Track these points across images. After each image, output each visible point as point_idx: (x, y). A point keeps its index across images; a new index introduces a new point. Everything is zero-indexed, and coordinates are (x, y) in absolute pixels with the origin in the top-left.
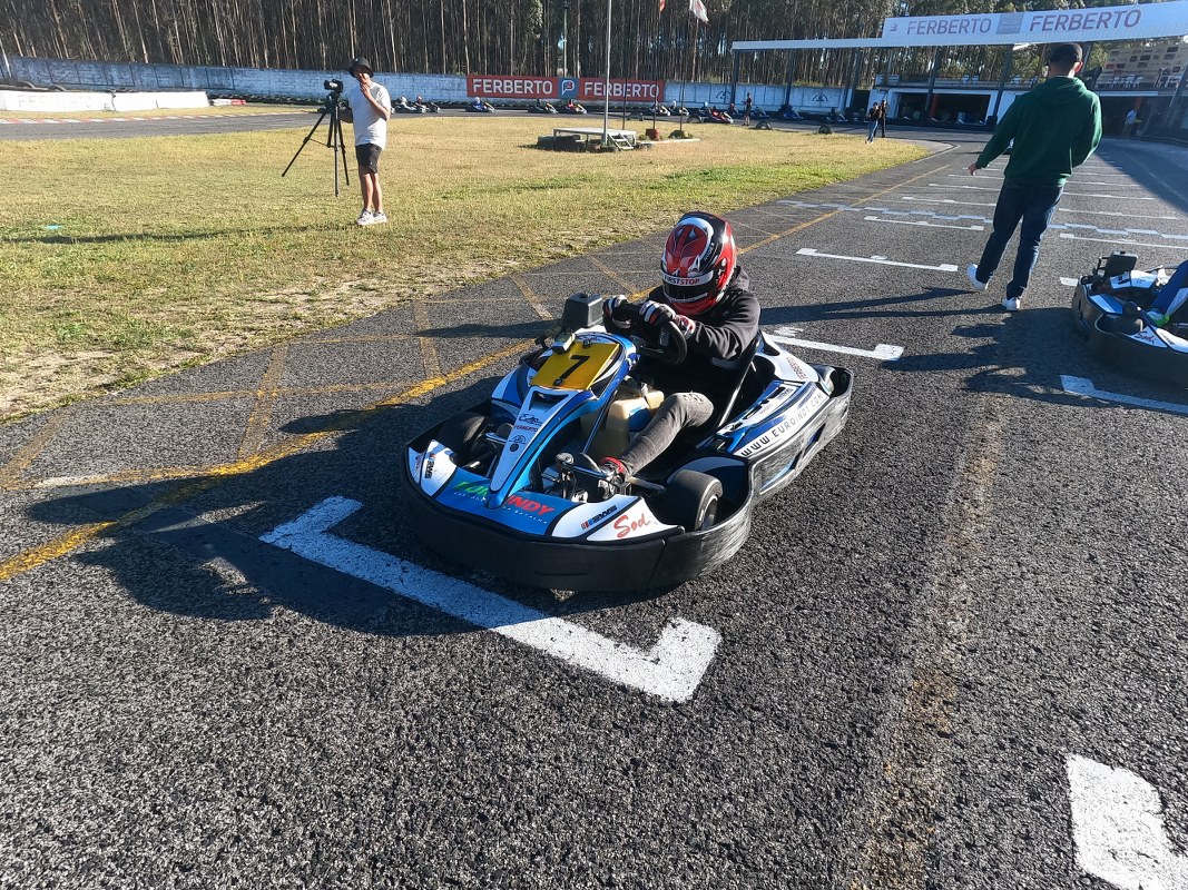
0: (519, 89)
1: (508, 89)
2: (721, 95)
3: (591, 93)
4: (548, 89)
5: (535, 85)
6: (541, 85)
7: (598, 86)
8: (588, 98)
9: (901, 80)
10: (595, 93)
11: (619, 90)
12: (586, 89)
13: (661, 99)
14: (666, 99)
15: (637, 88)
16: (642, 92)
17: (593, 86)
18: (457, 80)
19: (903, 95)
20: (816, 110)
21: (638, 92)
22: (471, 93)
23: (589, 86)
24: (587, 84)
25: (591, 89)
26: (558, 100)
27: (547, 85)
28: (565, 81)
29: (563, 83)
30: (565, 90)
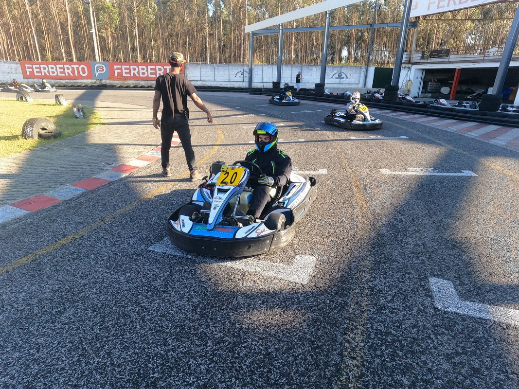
0: (61, 73)
2: (240, 74)
3: (120, 74)
4: (84, 72)
5: (73, 68)
6: (78, 69)
7: (126, 69)
8: (118, 79)
9: (423, 57)
10: (125, 75)
11: (145, 71)
12: (116, 71)
15: (160, 70)
17: (121, 69)
18: (14, 65)
19: (428, 71)
20: (336, 86)
21: (160, 72)
23: (117, 69)
24: (116, 67)
25: (120, 71)
26: (94, 81)
27: (83, 69)
28: (97, 65)
29: (96, 67)
30: (98, 72)
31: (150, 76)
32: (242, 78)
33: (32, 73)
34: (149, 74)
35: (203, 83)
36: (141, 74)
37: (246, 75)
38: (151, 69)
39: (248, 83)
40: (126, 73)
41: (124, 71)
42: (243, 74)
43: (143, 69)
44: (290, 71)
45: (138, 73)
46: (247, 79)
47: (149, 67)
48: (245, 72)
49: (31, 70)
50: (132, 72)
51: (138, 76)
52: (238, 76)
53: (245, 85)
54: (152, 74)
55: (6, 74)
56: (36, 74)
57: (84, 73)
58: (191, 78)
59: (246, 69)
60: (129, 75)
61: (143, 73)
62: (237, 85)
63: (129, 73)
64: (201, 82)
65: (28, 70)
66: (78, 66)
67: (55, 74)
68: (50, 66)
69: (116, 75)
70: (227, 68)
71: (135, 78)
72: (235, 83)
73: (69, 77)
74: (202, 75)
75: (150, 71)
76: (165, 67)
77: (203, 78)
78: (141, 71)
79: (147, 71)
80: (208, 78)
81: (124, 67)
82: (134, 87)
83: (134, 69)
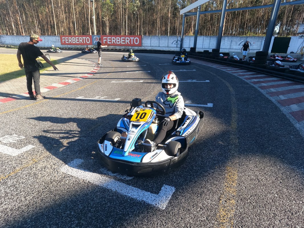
0: (77, 41)
1: (74, 41)
2: (175, 42)
3: (106, 42)
5: (83, 39)
7: (109, 39)
10: (108, 43)
11: (119, 40)
12: (104, 40)
13: (141, 44)
14: (143, 45)
15: (128, 40)
16: (130, 41)
17: (107, 39)
18: (57, 38)
21: (128, 41)
22: (62, 44)
23: (105, 39)
24: (104, 38)
25: (106, 40)
26: (93, 46)
27: (88, 39)
28: (95, 37)
29: (94, 38)
30: (95, 41)
31: (122, 43)
32: (176, 45)
33: (65, 41)
34: (122, 42)
35: (152, 48)
36: (117, 42)
37: (179, 43)
38: (123, 39)
39: (180, 48)
40: (109, 42)
41: (108, 40)
42: (177, 42)
43: (118, 39)
44: (209, 40)
45: (116, 41)
46: (179, 46)
47: (122, 38)
48: (178, 41)
49: (64, 40)
50: (113, 41)
51: (115, 43)
52: (174, 43)
53: (178, 49)
54: (123, 42)
55: (54, 43)
56: (66, 42)
57: (88, 41)
58: (145, 44)
59: (179, 39)
60: (111, 43)
61: (118, 42)
62: (172, 49)
63: (111, 42)
64: (151, 47)
65: (63, 40)
66: (85, 38)
67: (75, 42)
68: (73, 38)
69: (104, 43)
70: (167, 38)
71: (114, 45)
72: (172, 48)
73: (81, 44)
74: (151, 43)
75: (122, 40)
76: (130, 38)
77: (152, 45)
78: (117, 40)
79: (121, 40)
80: (155, 45)
81: (108, 38)
82: (112, 50)
83: (114, 39)
